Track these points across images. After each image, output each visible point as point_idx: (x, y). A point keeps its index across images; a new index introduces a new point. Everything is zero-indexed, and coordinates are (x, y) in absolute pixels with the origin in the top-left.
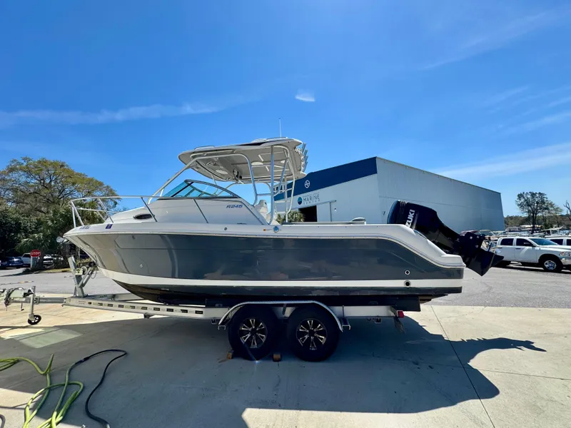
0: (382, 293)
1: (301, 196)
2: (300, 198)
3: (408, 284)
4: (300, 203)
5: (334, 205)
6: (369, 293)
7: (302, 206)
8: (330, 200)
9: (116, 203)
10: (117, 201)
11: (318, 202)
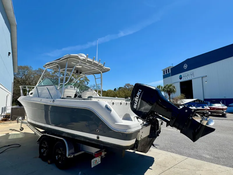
0: (87, 141)
1: (182, 74)
2: (181, 76)
3: (98, 138)
4: (181, 78)
5: (205, 79)
6: (82, 140)
7: (182, 80)
8: (202, 76)
9: (88, 83)
10: (88, 82)
11: (193, 77)
